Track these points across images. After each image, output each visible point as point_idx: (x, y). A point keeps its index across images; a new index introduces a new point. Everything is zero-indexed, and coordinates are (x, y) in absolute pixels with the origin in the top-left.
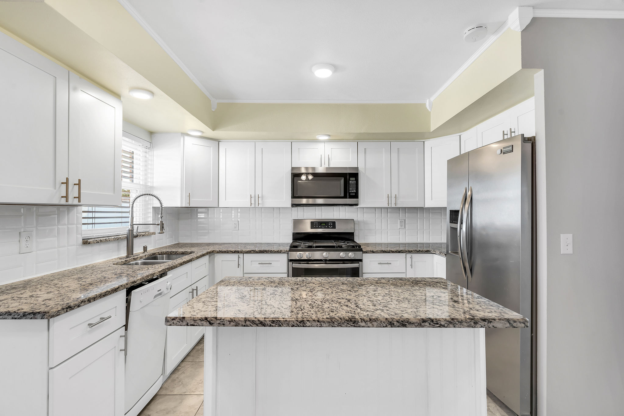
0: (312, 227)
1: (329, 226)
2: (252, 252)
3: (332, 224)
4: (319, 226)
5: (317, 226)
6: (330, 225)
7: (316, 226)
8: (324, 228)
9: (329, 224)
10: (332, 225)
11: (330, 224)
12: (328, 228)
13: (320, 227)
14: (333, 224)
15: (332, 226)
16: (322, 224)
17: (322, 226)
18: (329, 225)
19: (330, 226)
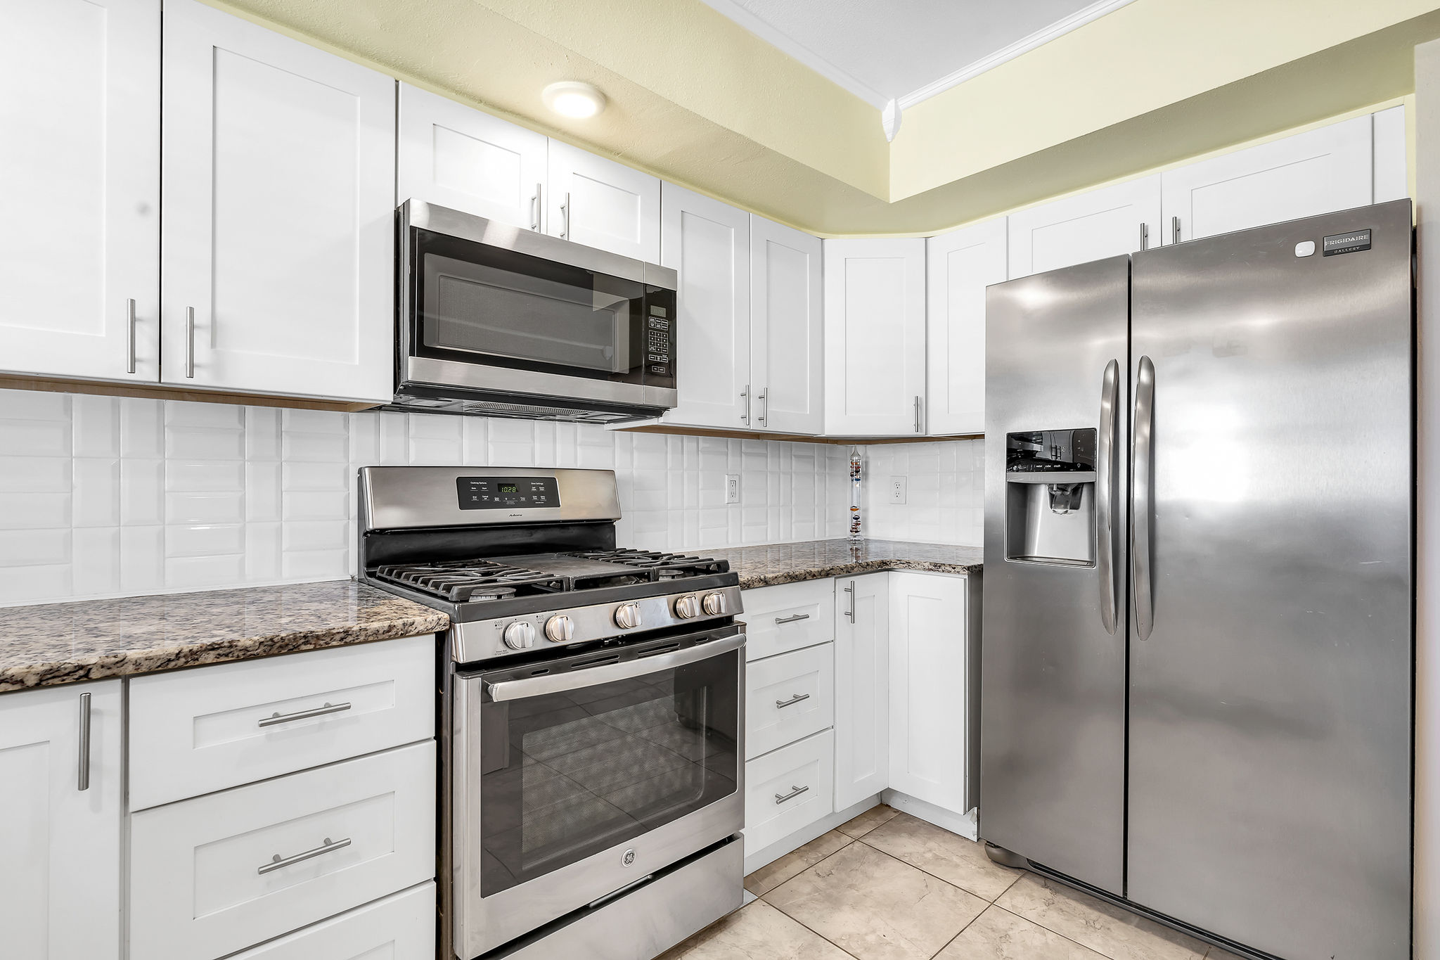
0: (465, 503)
1: (535, 498)
2: (211, 657)
3: (542, 489)
4: (492, 498)
5: (485, 497)
6: (539, 494)
7: (480, 498)
8: (512, 503)
9: (534, 489)
10: (542, 493)
11: (537, 487)
12: (530, 504)
13: (497, 499)
14: (547, 489)
15: (543, 498)
16: (505, 490)
17: (507, 495)
18: (535, 493)
19: (539, 498)
